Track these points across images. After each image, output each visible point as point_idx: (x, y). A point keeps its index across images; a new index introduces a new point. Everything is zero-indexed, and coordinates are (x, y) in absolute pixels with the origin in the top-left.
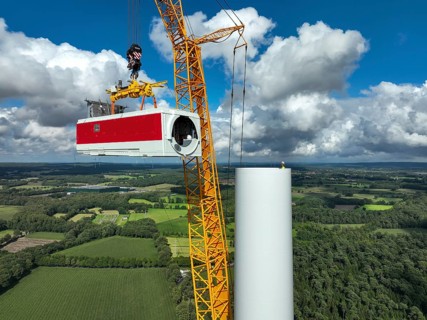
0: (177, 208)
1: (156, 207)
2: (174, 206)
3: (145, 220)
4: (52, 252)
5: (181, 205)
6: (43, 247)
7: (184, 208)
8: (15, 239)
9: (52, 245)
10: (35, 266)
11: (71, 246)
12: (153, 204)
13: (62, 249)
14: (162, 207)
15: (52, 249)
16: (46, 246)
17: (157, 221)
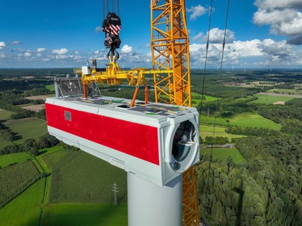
7: (194, 103)
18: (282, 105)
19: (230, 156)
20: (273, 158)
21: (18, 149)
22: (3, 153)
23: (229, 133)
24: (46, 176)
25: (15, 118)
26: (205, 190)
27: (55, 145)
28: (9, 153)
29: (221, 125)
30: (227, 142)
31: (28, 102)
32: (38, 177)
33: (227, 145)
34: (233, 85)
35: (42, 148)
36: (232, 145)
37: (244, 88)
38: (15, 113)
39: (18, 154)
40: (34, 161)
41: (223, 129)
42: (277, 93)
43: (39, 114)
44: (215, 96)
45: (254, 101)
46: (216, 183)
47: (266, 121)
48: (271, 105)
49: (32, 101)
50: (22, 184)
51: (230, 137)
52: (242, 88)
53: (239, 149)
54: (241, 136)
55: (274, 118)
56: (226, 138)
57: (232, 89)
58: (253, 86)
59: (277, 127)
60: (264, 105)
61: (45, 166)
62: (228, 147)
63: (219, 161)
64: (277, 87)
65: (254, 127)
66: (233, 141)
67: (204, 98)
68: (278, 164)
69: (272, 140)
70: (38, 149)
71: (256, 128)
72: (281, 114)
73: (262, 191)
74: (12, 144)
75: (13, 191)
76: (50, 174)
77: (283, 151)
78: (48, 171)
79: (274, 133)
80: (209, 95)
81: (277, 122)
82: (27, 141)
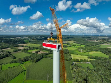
0: (75, 47)
1: (69, 46)
2: (74, 46)
3: (66, 49)
4: (46, 55)
5: (75, 46)
6: (44, 54)
7: (76, 47)
8: (39, 51)
9: (46, 53)
10: (43, 57)
11: (50, 54)
12: (68, 46)
13: (48, 54)
14: (71, 47)
15: (46, 54)
16: (45, 53)
17: (69, 50)
18: (110, 49)
19: (88, 66)
20: (105, 67)
21: (16, 62)
22: (11, 63)
23: (89, 58)
24: (25, 71)
25: (14, 51)
26: (79, 77)
27: (28, 61)
28: (13, 63)
29: (86, 55)
30: (88, 61)
31: (19, 46)
32: (22, 71)
33: (88, 62)
34: (91, 41)
35: (23, 62)
36: (90, 63)
37: (96, 42)
38: (14, 50)
39: (16, 63)
40: (21, 66)
41: (87, 57)
42: (108, 44)
43: (22, 50)
44: (84, 45)
45: (99, 47)
46: (83, 75)
47: (103, 54)
48: (105, 48)
49: (20, 46)
50: (17, 73)
51: (89, 60)
52: (95, 42)
53: (92, 64)
54: (93, 60)
55: (106, 53)
56: (88, 60)
57: (91, 42)
58: (99, 41)
59: (107, 57)
60: (103, 48)
61: (24, 68)
62: (88, 63)
63: (84, 68)
64: (108, 42)
65: (98, 57)
66: (90, 61)
67: (80, 46)
68: (106, 69)
69: (105, 61)
70: (22, 62)
71: (99, 57)
72: (109, 52)
73: (99, 78)
74: (14, 60)
75: (14, 75)
76: (26, 70)
77: (109, 65)
78: (25, 69)
79: (106, 59)
80: (82, 44)
81: (107, 55)
82: (19, 59)
